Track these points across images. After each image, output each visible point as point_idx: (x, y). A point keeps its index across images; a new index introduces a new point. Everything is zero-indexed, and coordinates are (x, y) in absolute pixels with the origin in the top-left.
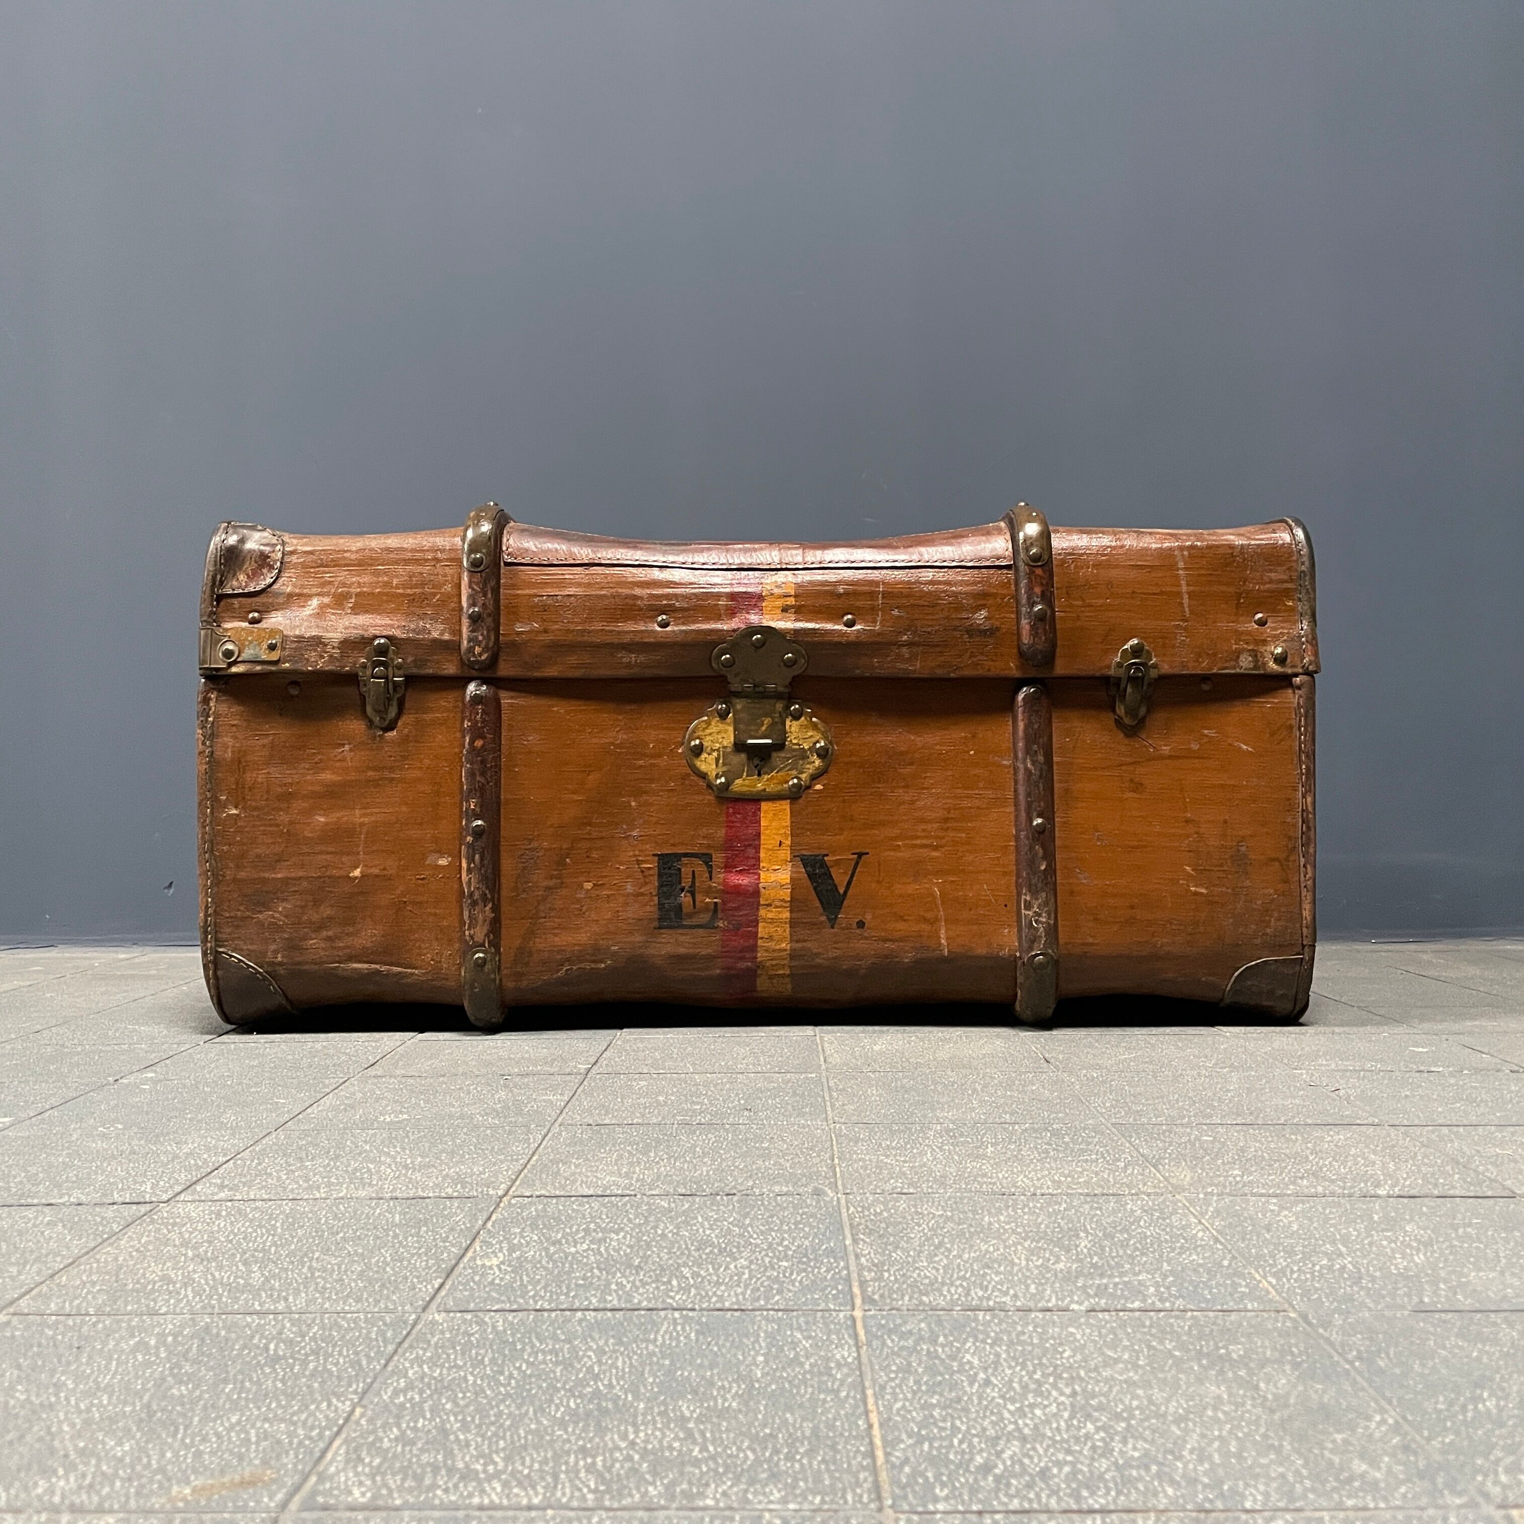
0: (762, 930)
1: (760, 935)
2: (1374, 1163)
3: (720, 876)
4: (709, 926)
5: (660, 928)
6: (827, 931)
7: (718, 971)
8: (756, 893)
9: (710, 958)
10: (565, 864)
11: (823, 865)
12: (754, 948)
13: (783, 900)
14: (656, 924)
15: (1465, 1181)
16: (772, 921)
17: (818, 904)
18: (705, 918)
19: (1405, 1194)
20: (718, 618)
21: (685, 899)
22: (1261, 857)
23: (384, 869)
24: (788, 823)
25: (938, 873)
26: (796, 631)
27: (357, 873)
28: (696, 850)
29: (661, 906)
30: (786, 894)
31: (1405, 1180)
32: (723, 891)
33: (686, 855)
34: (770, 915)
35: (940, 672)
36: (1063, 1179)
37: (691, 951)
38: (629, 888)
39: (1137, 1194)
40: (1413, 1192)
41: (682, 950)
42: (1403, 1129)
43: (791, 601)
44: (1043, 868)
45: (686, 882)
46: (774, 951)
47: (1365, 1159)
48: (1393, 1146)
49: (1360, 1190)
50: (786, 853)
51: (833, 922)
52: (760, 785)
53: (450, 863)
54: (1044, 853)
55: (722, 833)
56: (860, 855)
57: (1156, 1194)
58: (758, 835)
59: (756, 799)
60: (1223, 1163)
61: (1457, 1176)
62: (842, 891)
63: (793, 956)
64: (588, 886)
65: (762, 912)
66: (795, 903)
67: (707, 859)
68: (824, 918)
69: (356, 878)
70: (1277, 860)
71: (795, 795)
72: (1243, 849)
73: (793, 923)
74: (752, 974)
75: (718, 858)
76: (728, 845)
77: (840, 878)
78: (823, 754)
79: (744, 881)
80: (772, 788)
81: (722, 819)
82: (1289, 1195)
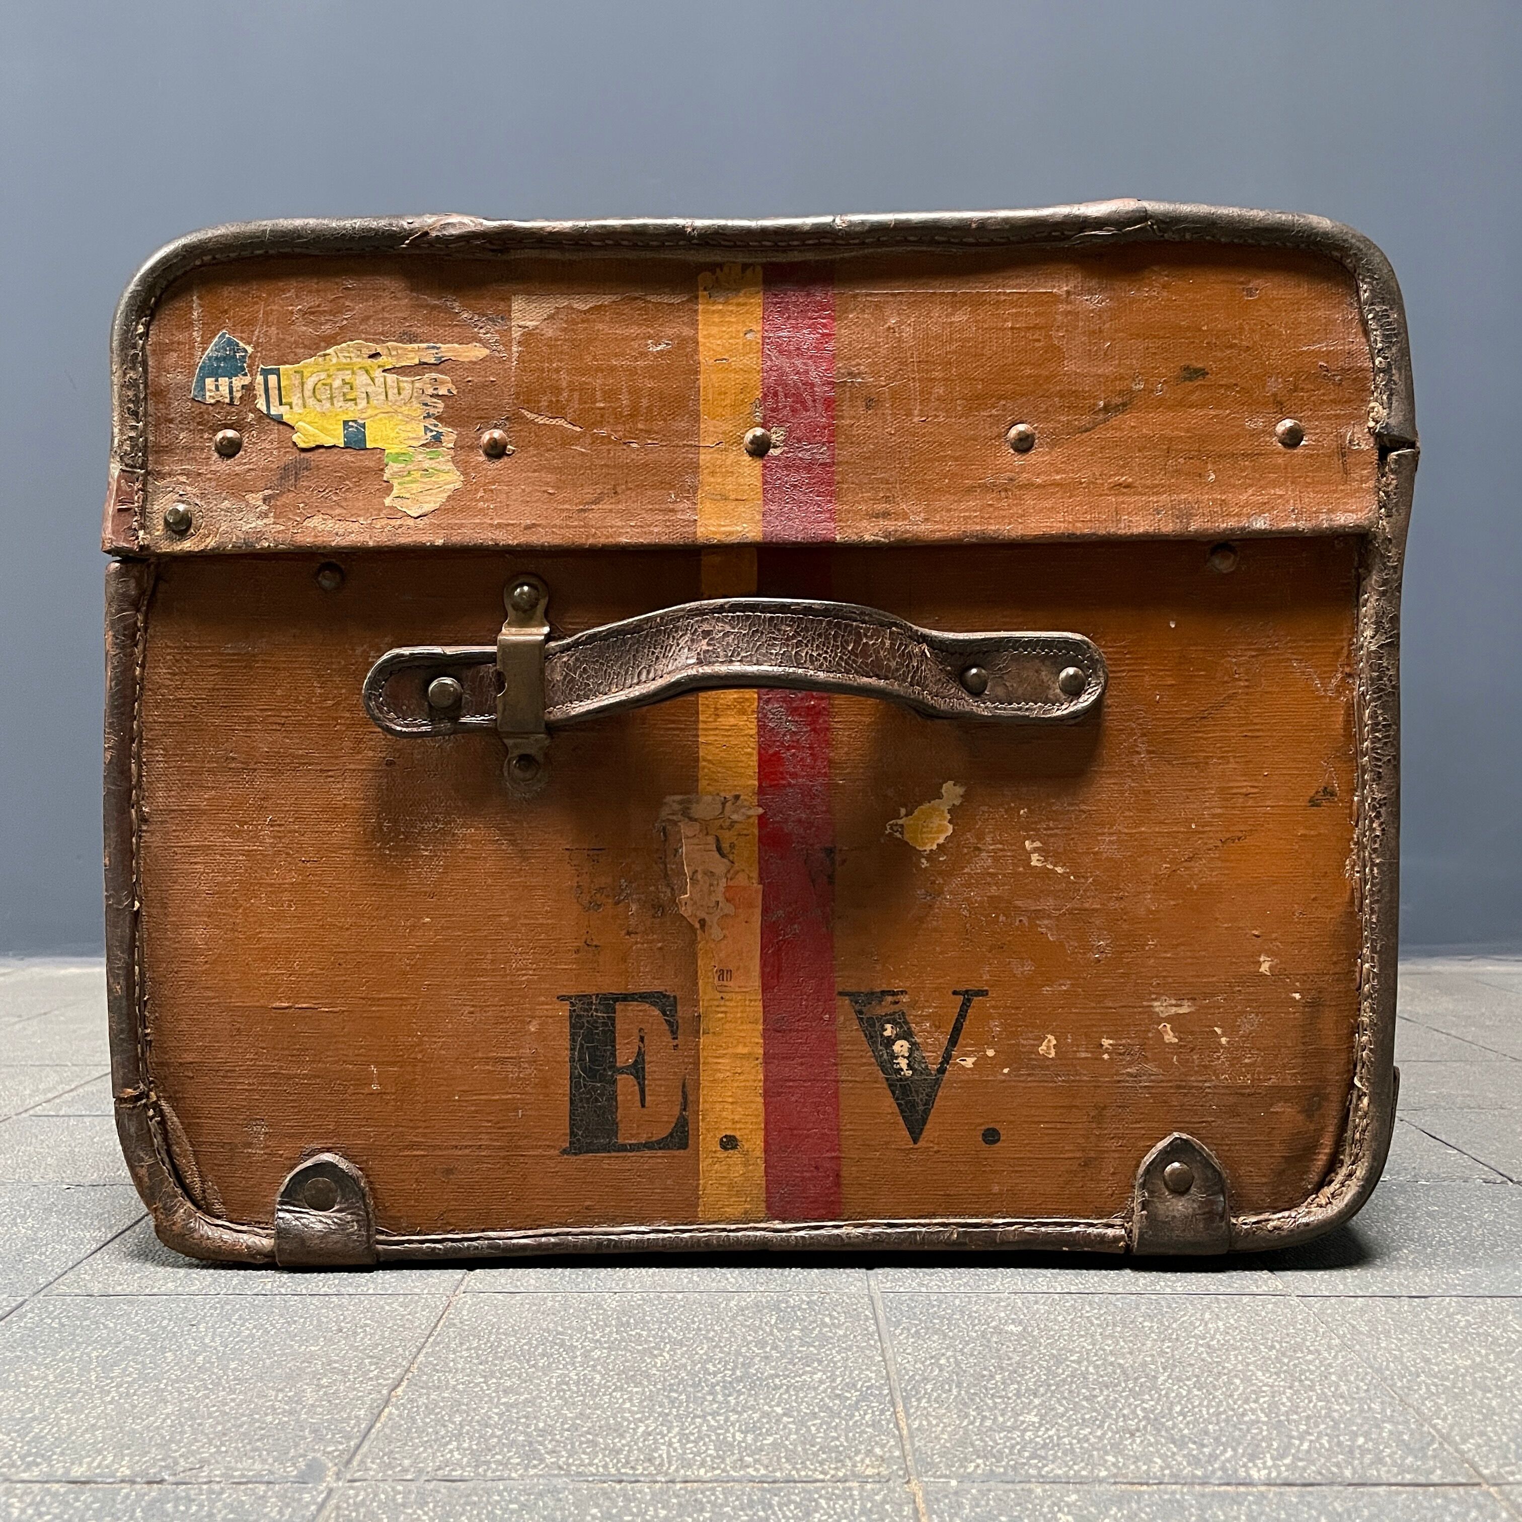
2: (1258, 1392)
15: (1400, 1442)
19: (1295, 1477)
31: (1301, 1439)
36: (739, 1436)
39: (845, 1480)
40: (1310, 1474)
42: (1317, 1304)
47: (1247, 1380)
48: (1297, 1348)
49: (1223, 1469)
57: (879, 1479)
60: (1018, 1395)
61: (1388, 1426)
82: (1101, 1481)
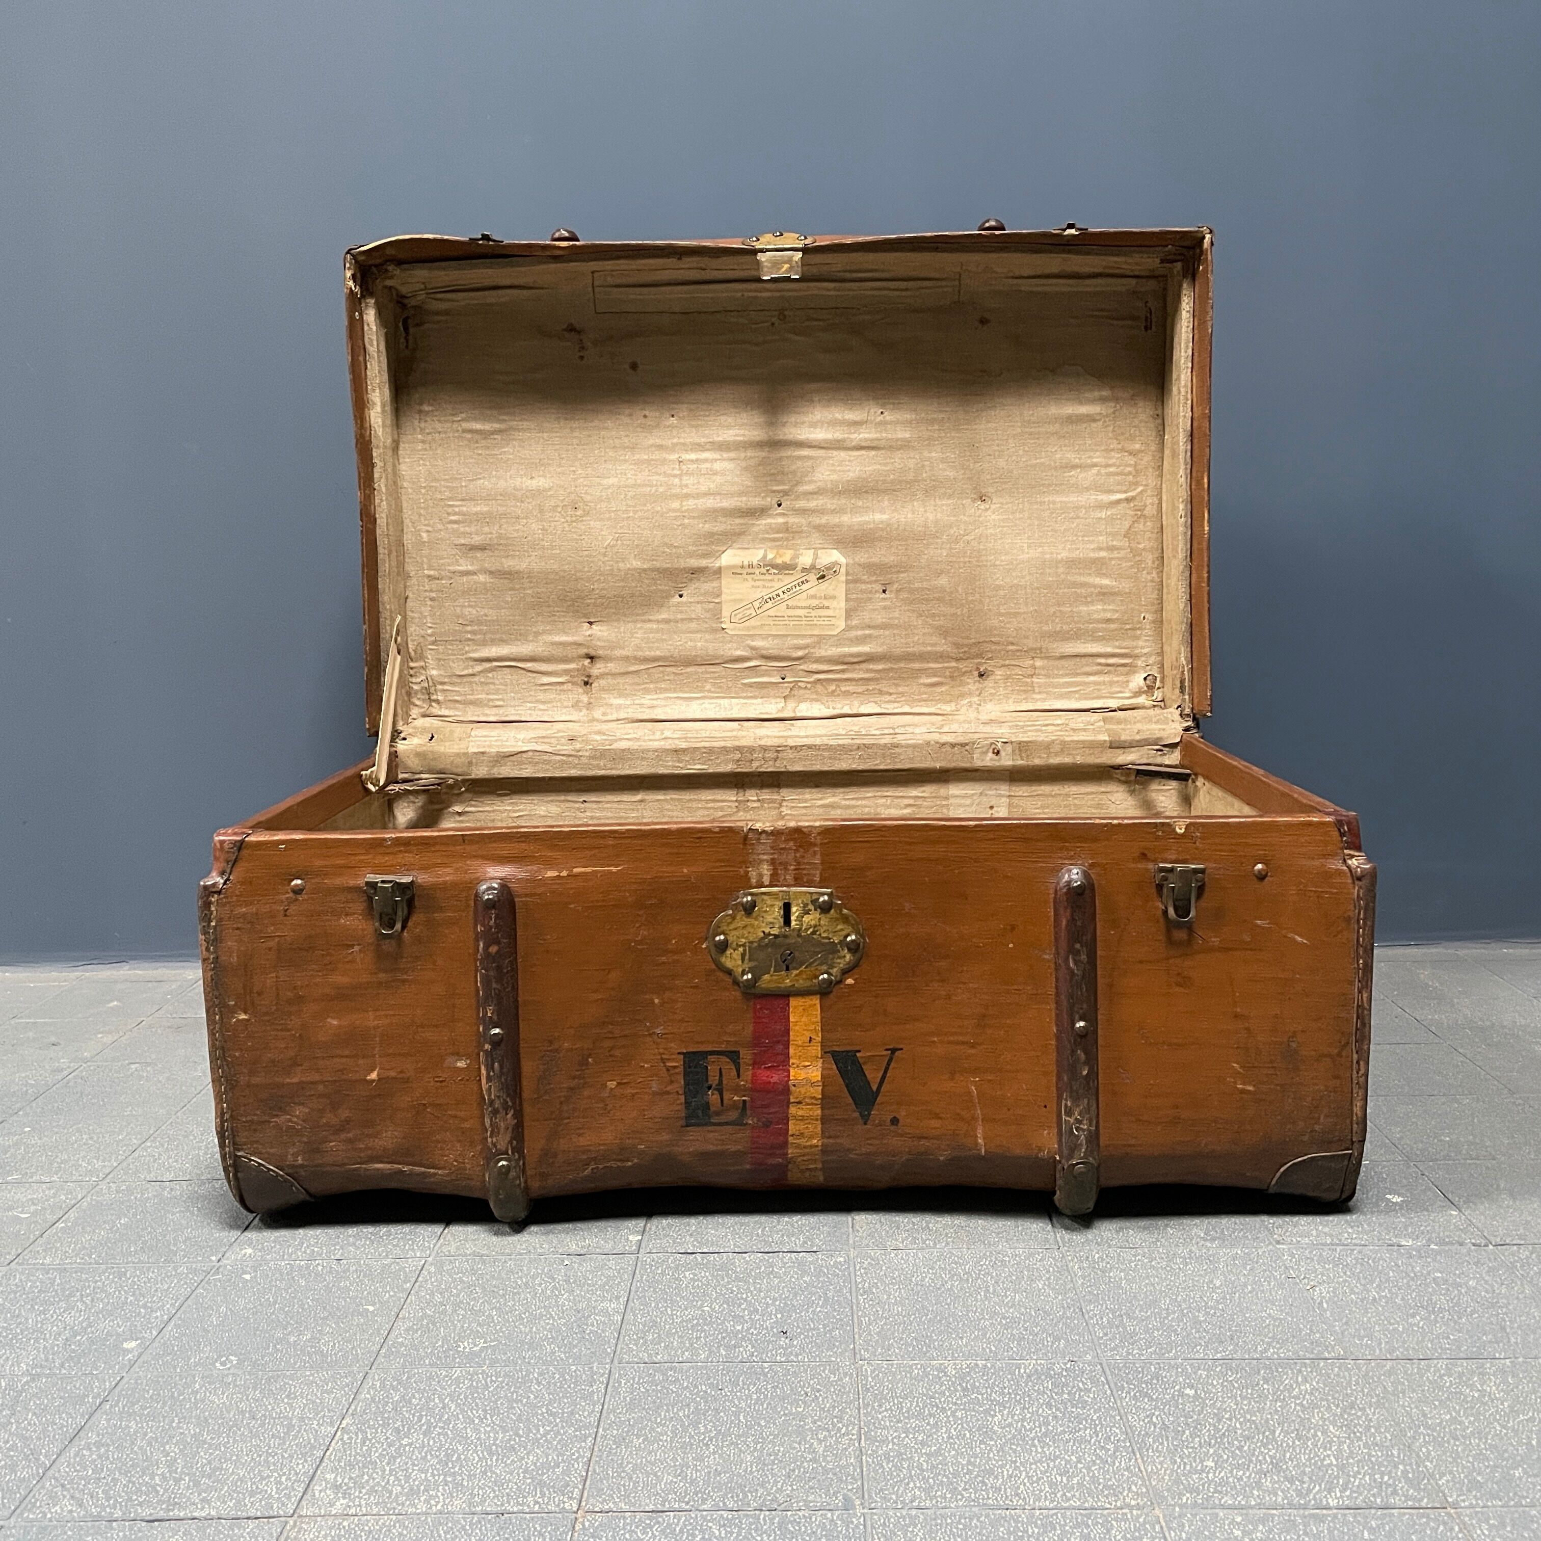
0: (792, 1127)
1: (790, 1133)
3: (747, 1074)
4: (739, 1123)
5: (687, 1126)
6: (860, 1128)
7: (748, 1167)
8: (787, 1091)
9: (738, 1153)
10: (587, 1064)
11: (856, 1062)
12: (785, 1144)
13: (814, 1098)
14: (683, 1122)
16: (803, 1119)
17: (850, 1100)
18: (733, 1115)
21: (713, 1097)
22: (1313, 1053)
23: (401, 1072)
24: (819, 1019)
25: (975, 1071)
27: (374, 1076)
28: (723, 1047)
29: (687, 1103)
30: (817, 1092)
32: (752, 1089)
33: (712, 1053)
34: (800, 1113)
37: (719, 1147)
38: (655, 1087)
41: (712, 1148)
44: (1085, 1073)
45: (713, 1080)
46: (805, 1147)
50: (816, 1050)
51: (865, 1119)
52: (788, 981)
53: (468, 1065)
54: (1087, 1058)
55: (749, 1029)
56: (893, 1051)
58: (787, 1032)
59: (785, 996)
62: (874, 1088)
63: (825, 1151)
64: (612, 1084)
65: (793, 1110)
66: (826, 1101)
67: (734, 1056)
68: (857, 1114)
69: (373, 1081)
70: (1329, 1056)
71: (824, 991)
72: (1294, 1045)
73: (824, 1120)
74: (783, 1169)
75: (746, 1055)
76: (756, 1041)
77: (873, 1075)
78: (854, 948)
79: (773, 1078)
80: (801, 983)
81: (750, 1015)
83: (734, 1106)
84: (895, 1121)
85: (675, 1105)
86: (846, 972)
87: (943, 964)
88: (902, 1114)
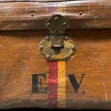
0: (58, 94)
3: (48, 80)
4: (45, 92)
6: (75, 94)
7: (48, 103)
8: (57, 84)
9: (46, 100)
11: (73, 77)
12: (56, 98)
14: (32, 92)
16: (61, 92)
17: (73, 87)
18: (44, 90)
20: (46, 13)
21: (39, 86)
24: (65, 67)
25: (105, 80)
26: (67, 16)
28: (42, 73)
29: (33, 87)
30: (64, 85)
32: (48, 84)
34: (60, 90)
35: (105, 27)
38: (25, 83)
43: (65, 9)
45: (39, 81)
50: (64, 74)
55: (48, 69)
58: (57, 70)
59: (56, 61)
62: (79, 84)
63: (66, 100)
65: (58, 89)
66: (67, 87)
67: (44, 75)
68: (74, 91)
71: (66, 60)
73: (66, 92)
74: (56, 104)
75: (47, 75)
76: (50, 72)
77: (78, 80)
78: (74, 49)
79: (54, 81)
80: (60, 58)
81: (48, 66)
83: (44, 88)
84: (84, 93)
85: (30, 88)
86: (71, 55)
87: (96, 53)
88: (86, 91)
